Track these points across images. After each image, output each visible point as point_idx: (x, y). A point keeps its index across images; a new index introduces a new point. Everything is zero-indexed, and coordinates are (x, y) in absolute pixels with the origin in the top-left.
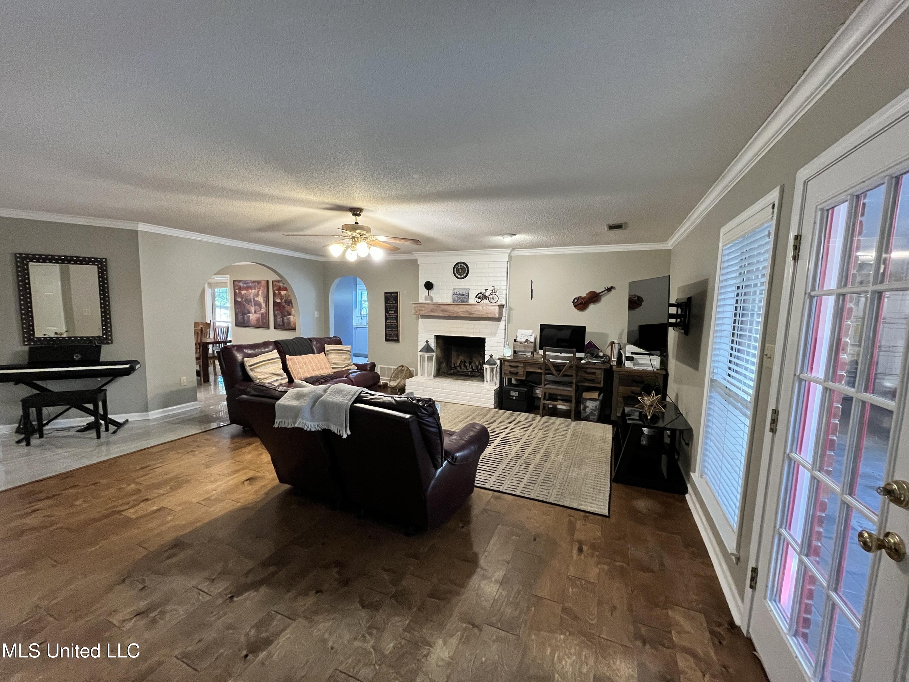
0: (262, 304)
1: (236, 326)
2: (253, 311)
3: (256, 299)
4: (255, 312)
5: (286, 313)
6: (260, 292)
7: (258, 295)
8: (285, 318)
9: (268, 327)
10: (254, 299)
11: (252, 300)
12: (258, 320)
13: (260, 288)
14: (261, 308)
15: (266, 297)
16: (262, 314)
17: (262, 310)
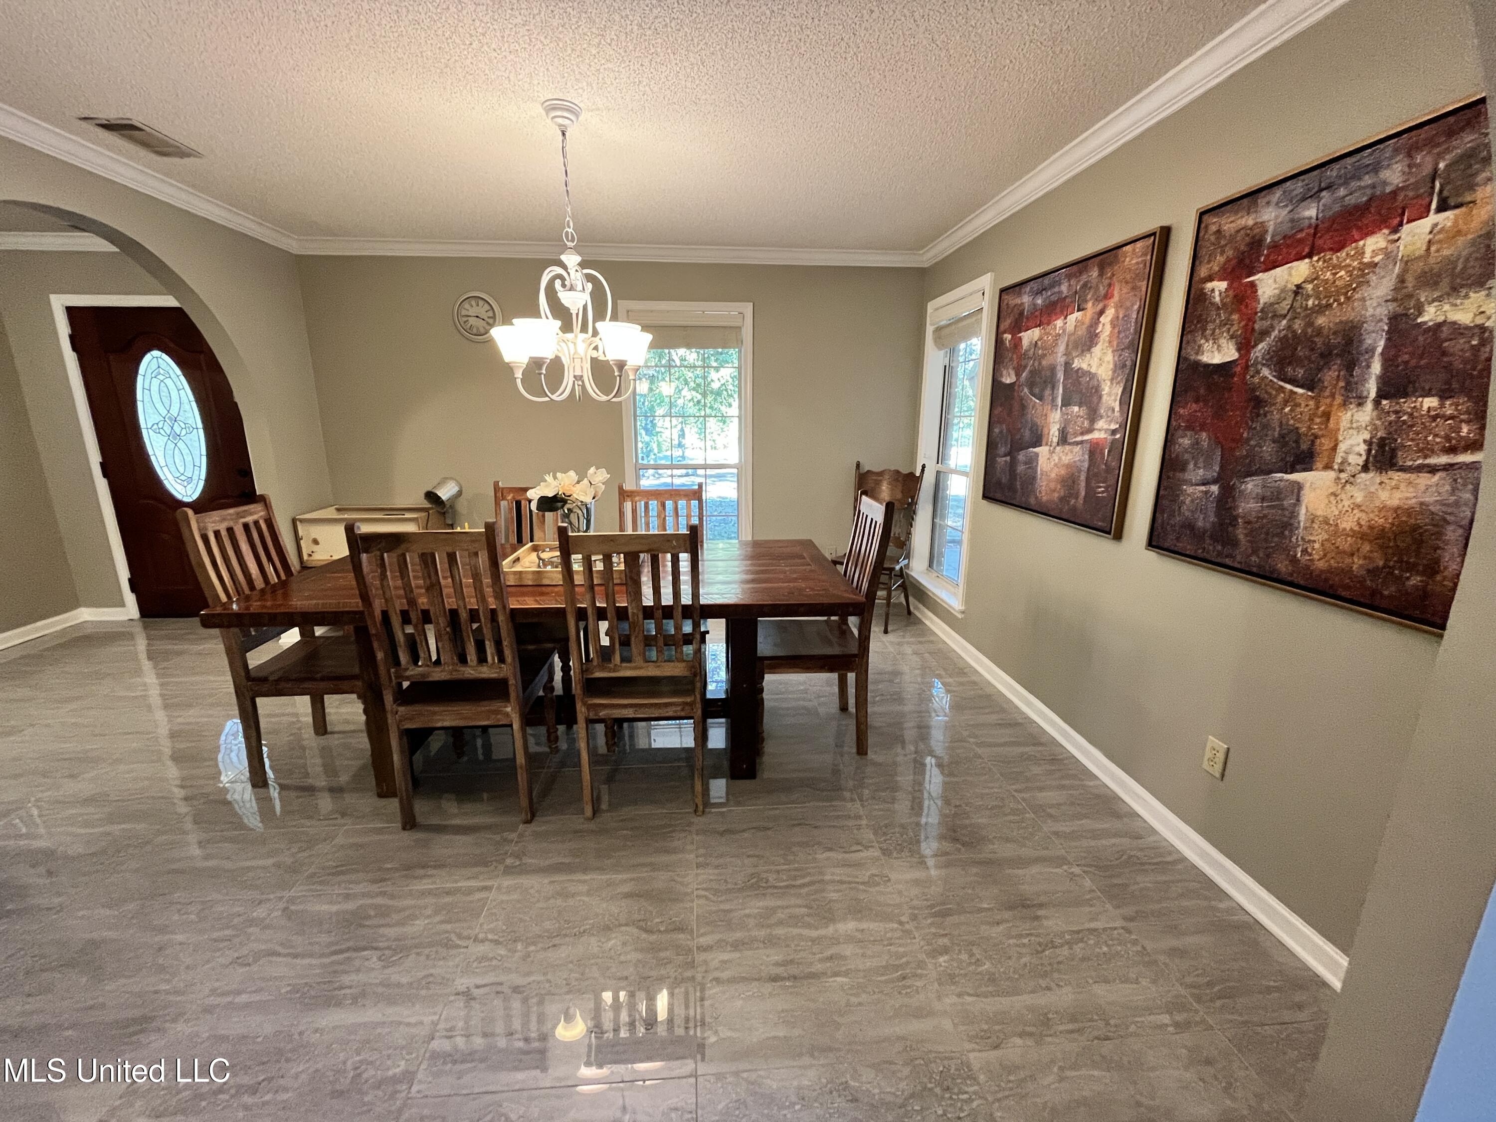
0: (1106, 389)
1: (985, 497)
2: (1054, 432)
3: (1076, 364)
4: (1063, 439)
5: (1268, 450)
6: (1106, 319)
7: (1089, 340)
8: (1251, 485)
9: (1117, 534)
10: (1067, 365)
11: (1060, 376)
12: (1069, 481)
13: (1107, 296)
14: (1093, 415)
15: (1132, 346)
16: (1094, 450)
17: (1101, 424)
